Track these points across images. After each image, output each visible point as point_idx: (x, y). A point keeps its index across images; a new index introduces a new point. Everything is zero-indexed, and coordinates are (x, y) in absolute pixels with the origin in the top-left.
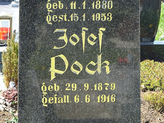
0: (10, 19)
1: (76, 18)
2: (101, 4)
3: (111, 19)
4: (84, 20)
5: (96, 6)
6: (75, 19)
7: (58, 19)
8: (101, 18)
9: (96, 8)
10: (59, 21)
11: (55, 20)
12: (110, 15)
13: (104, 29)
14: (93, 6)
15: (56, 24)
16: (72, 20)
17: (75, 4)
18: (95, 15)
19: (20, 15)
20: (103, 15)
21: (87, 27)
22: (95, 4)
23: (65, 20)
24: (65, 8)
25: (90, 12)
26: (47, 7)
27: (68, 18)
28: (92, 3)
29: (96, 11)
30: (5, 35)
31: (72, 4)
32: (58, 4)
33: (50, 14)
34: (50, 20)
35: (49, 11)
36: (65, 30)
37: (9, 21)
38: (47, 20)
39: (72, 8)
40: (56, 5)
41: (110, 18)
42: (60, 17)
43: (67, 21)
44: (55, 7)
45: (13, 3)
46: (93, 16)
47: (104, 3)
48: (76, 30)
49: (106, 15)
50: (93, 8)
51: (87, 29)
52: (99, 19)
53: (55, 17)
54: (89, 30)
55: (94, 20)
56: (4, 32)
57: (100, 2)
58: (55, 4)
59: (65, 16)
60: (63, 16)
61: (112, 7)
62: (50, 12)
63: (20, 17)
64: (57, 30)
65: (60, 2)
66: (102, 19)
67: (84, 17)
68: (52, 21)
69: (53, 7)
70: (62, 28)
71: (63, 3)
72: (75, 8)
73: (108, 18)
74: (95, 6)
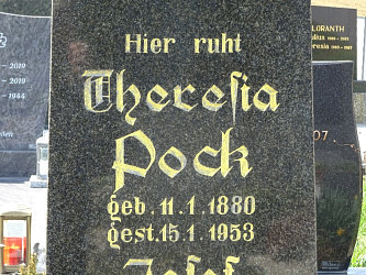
0: (27, 218)
1: (173, 234)
2: (230, 203)
3: (252, 237)
4: (192, 239)
5: (219, 207)
6: (171, 237)
7: (134, 236)
8: (229, 234)
9: (219, 212)
10: (136, 241)
11: (127, 238)
12: (249, 227)
13: (236, 260)
14: (212, 208)
15: (129, 249)
16: (164, 239)
17: (171, 203)
18: (216, 227)
19: (49, 228)
20: (235, 227)
21: (198, 256)
22: (216, 203)
23: (150, 239)
24: (150, 213)
25: (205, 221)
26: (110, 211)
27: (156, 233)
28: (210, 201)
29: (217, 219)
30: (15, 255)
31: (164, 204)
32: (134, 205)
33: (115, 226)
34: (116, 240)
35: (112, 219)
36: (149, 262)
37: (24, 223)
38: (109, 239)
39: (164, 213)
40: (130, 206)
41: (249, 234)
42: (137, 233)
43: (154, 241)
44: (127, 210)
45: (33, 178)
46: (213, 230)
47: (237, 200)
48: (173, 262)
49: (241, 228)
50: (212, 213)
51: (198, 260)
52: (225, 237)
53: (127, 232)
54: (203, 262)
55: (213, 238)
56: (13, 247)
57: (226, 200)
58: (127, 205)
59: (150, 230)
60: (144, 230)
61: (253, 211)
62: (116, 222)
63: (48, 233)
64: (131, 262)
65: (137, 199)
66: (232, 237)
67: (192, 232)
68: (120, 241)
69: (124, 211)
70: (142, 256)
71: (145, 201)
72: (171, 213)
73: (245, 235)
74: (215, 209)
